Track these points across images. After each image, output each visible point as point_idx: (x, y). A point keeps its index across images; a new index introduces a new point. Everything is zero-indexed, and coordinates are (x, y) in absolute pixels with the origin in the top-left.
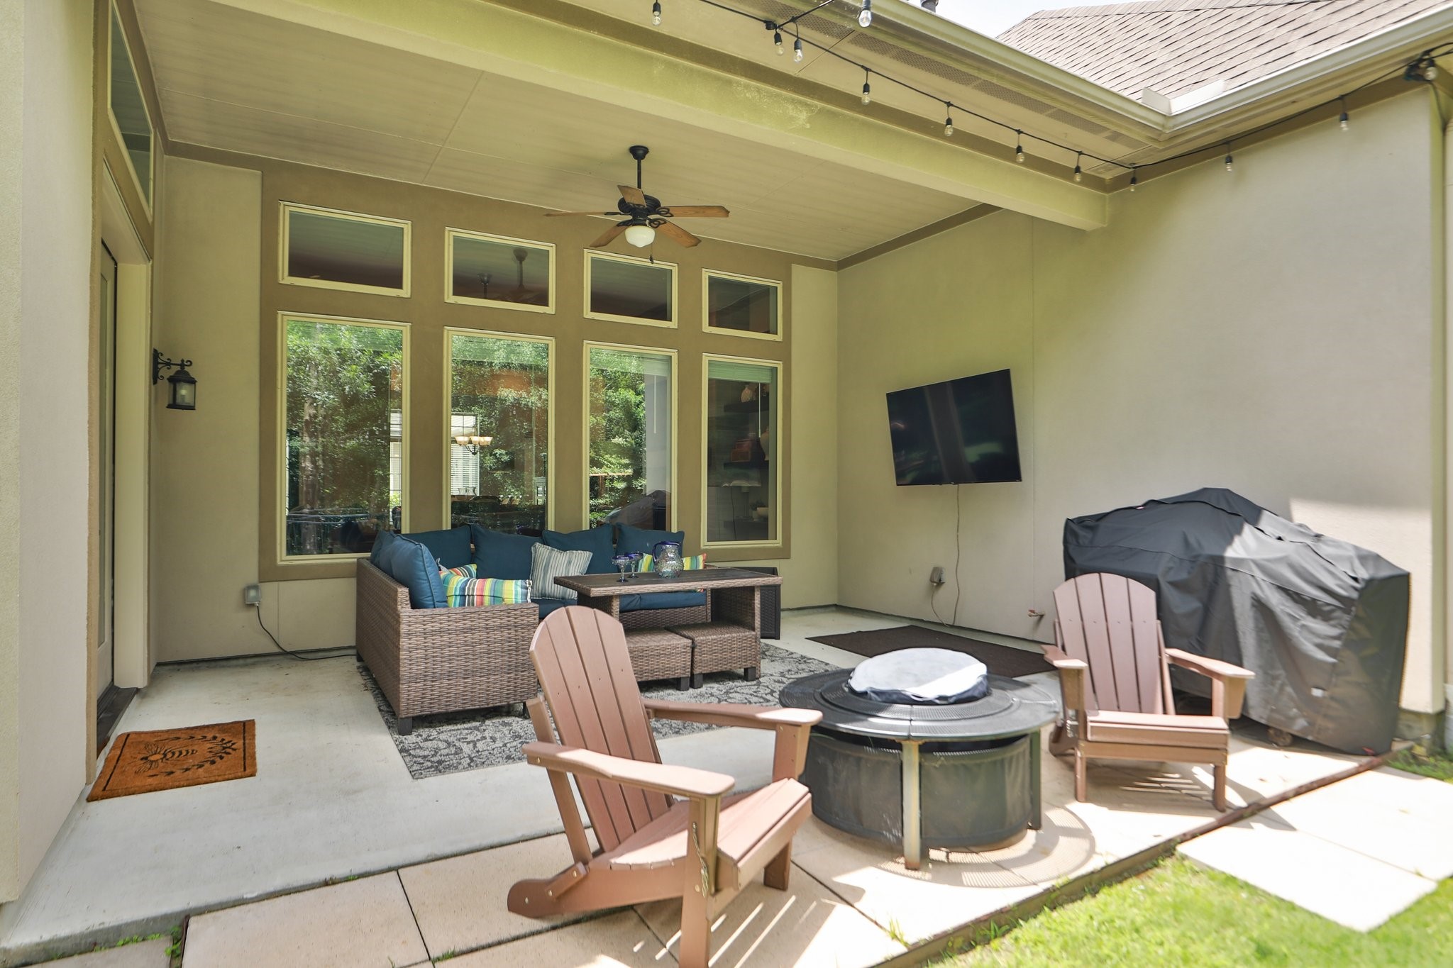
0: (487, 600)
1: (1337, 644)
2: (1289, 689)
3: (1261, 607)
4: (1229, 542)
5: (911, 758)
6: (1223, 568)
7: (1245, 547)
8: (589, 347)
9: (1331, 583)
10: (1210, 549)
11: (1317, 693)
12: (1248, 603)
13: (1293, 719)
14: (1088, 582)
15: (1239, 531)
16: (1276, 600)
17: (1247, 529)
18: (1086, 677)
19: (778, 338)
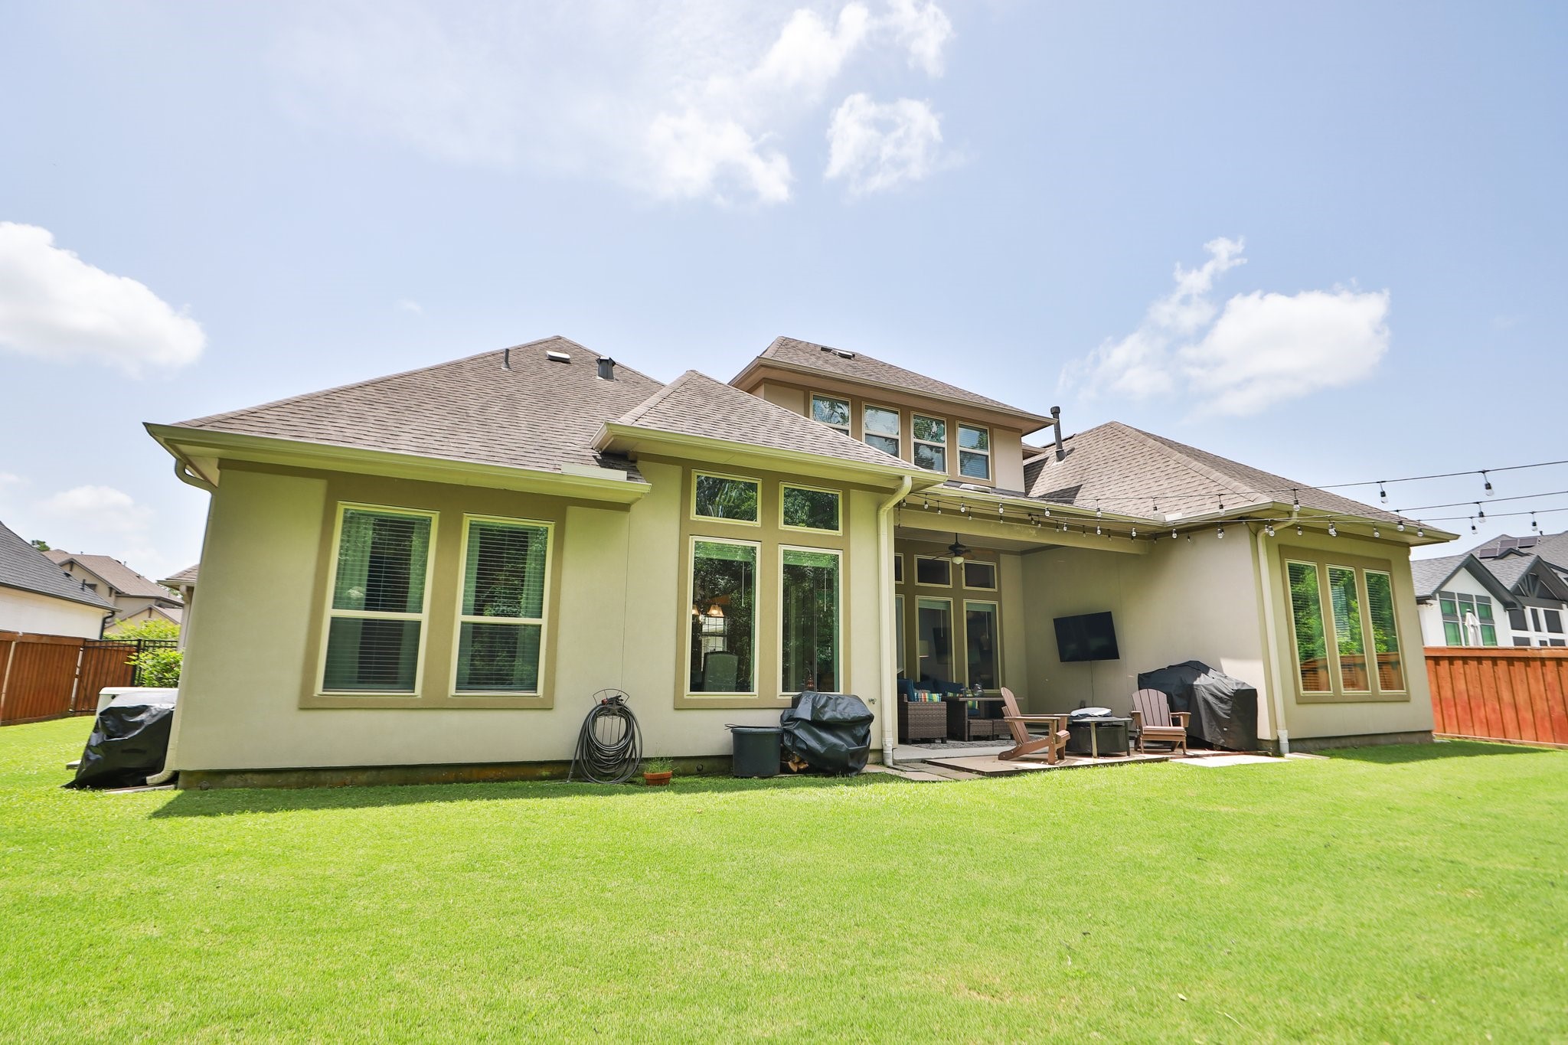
0: (927, 700)
1: (1229, 712)
2: (1217, 729)
3: (1206, 701)
4: (1195, 680)
5: (1093, 729)
6: (1193, 688)
7: (1200, 681)
8: (918, 598)
9: (1226, 692)
10: (1189, 683)
11: (1225, 729)
12: (1201, 700)
13: (1219, 740)
14: (1144, 691)
15: (1199, 676)
16: (1210, 699)
17: (1202, 675)
18: (1142, 716)
19: (996, 590)
